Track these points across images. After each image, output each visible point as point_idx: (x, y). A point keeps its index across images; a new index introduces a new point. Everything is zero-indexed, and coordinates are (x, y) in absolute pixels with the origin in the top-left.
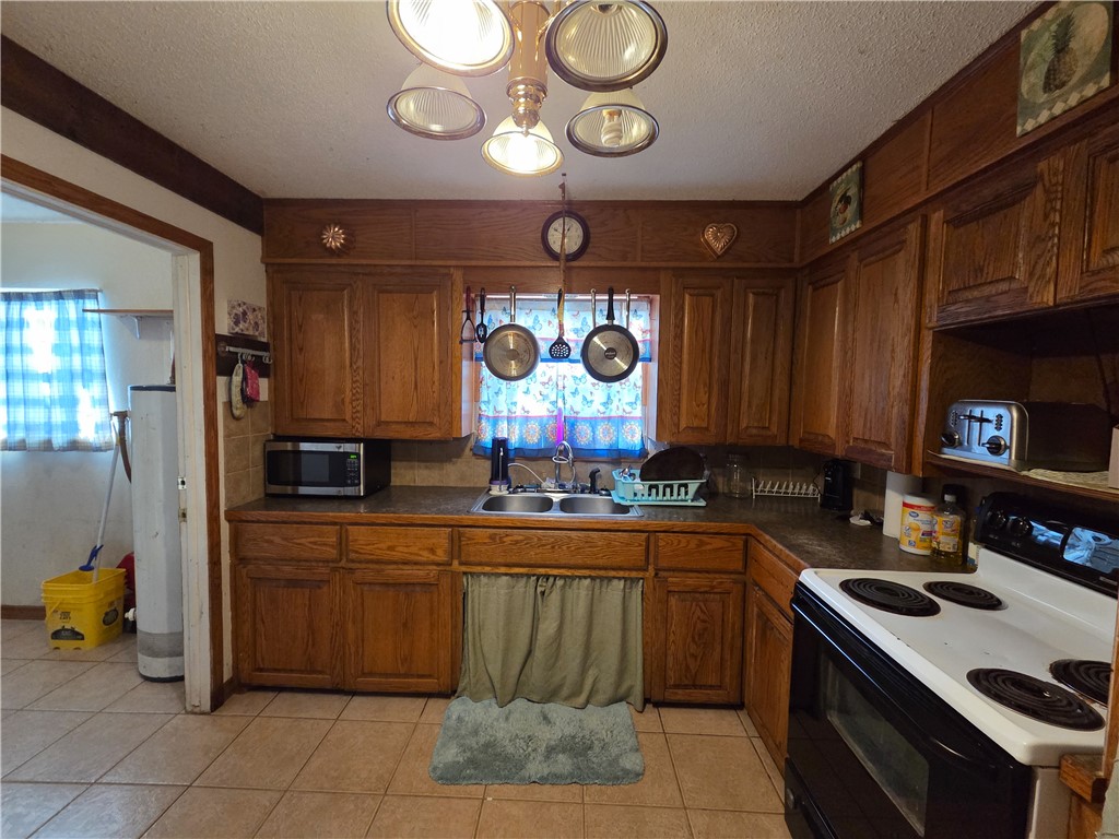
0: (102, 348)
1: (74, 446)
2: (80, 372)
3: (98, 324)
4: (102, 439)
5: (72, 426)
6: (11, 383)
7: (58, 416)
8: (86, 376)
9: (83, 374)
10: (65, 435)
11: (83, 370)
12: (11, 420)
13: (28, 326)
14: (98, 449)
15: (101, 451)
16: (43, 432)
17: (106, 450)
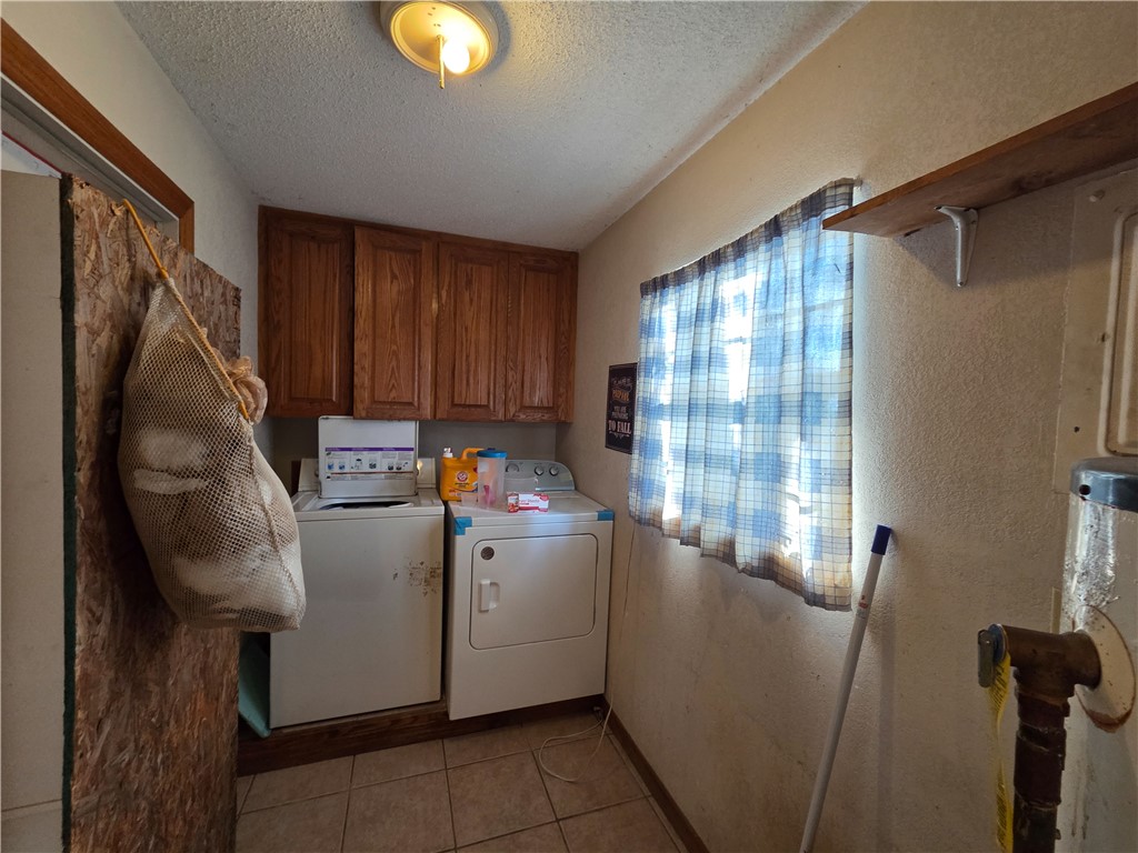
0: (850, 335)
1: (770, 568)
2: (797, 398)
3: (844, 272)
4: (828, 575)
5: (770, 523)
6: (693, 424)
7: (751, 495)
8: (806, 408)
9: (802, 406)
10: (757, 541)
11: (803, 394)
12: (688, 489)
13: (723, 315)
14: (816, 600)
15: (824, 606)
16: (724, 522)
17: (835, 607)
